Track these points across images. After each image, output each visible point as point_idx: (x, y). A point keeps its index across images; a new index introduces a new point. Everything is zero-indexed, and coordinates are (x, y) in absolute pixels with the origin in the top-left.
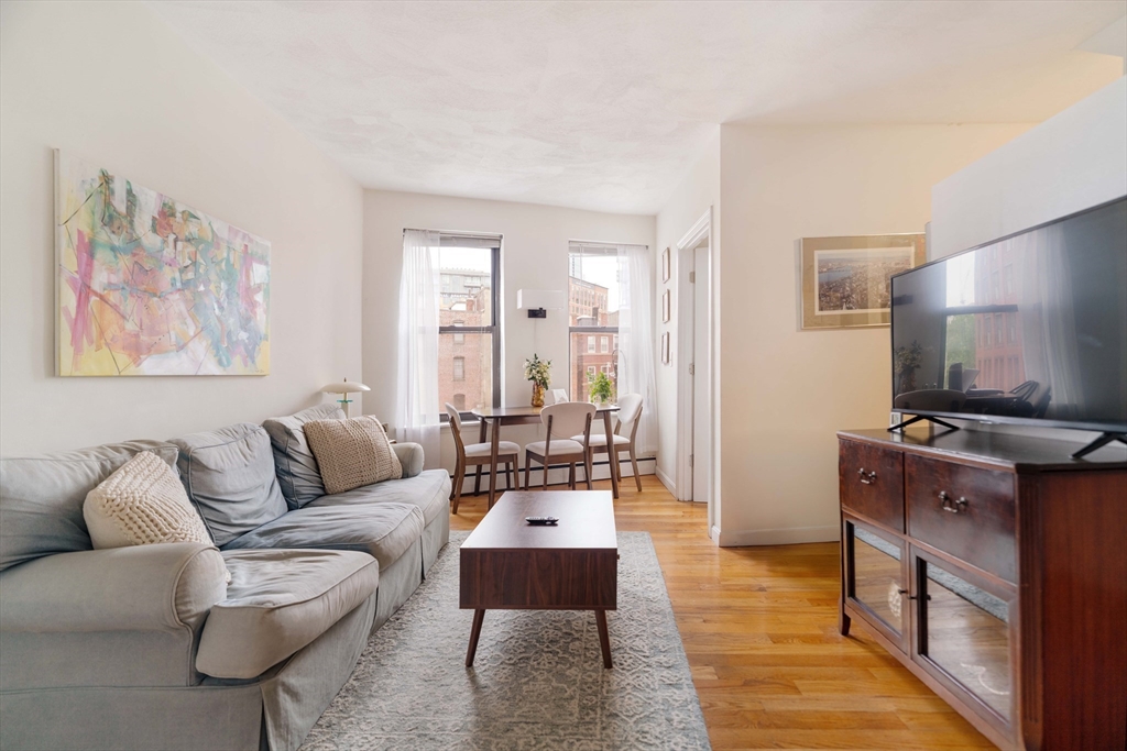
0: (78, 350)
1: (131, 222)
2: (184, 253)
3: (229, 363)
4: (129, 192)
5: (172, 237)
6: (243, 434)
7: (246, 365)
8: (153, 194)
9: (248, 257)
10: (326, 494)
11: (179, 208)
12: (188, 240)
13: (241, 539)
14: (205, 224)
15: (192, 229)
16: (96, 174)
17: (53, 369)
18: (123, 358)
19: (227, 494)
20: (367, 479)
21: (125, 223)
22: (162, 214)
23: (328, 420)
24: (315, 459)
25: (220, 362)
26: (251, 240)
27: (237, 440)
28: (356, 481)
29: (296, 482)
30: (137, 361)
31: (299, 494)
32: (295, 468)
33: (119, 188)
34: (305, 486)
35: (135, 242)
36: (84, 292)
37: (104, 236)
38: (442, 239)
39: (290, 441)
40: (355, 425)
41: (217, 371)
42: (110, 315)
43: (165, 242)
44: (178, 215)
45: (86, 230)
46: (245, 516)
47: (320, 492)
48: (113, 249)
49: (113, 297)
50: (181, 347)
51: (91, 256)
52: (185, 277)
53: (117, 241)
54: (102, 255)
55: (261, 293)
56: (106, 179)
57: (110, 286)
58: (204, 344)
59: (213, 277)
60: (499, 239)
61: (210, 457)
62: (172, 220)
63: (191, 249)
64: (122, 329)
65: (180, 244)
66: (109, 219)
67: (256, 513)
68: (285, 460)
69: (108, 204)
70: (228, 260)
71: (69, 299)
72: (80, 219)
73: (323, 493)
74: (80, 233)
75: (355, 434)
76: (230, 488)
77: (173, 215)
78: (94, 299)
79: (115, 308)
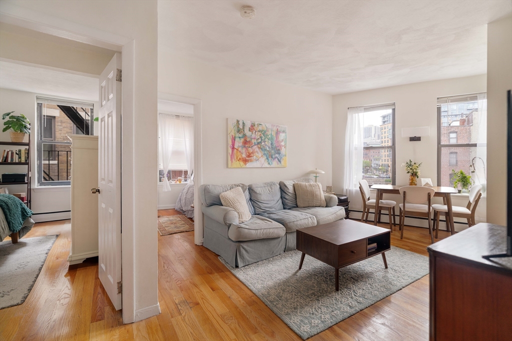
0: (232, 162)
1: (244, 130)
2: (258, 135)
3: (272, 164)
4: (243, 123)
5: (254, 131)
6: (271, 185)
7: (278, 164)
8: (249, 122)
9: (278, 133)
10: (297, 207)
11: (256, 123)
12: (259, 131)
13: (263, 213)
14: (264, 126)
15: (260, 128)
16: (236, 121)
17: (227, 167)
18: (242, 163)
19: (261, 200)
20: (310, 205)
21: (242, 131)
22: (252, 126)
23: (301, 183)
24: (296, 195)
25: (269, 164)
26: (279, 127)
27: (268, 186)
28: (307, 204)
29: (286, 201)
30: (246, 164)
31: (287, 205)
32: (287, 197)
33: (241, 123)
34: (289, 203)
35: (245, 136)
36: (233, 148)
37: (237, 135)
38: (365, 109)
39: (286, 188)
40: (311, 185)
41: (268, 166)
42: (239, 154)
43: (252, 133)
44: (256, 125)
45: (234, 135)
46: (266, 208)
47: (295, 206)
48: (239, 138)
49: (240, 149)
50: (257, 160)
51: (235, 140)
52: (258, 141)
53: (240, 136)
54: (237, 139)
55: (283, 142)
56: (238, 121)
57: (239, 147)
58: (264, 159)
59: (267, 140)
60: (394, 104)
61: (258, 190)
62: (254, 127)
63: (260, 133)
64: (242, 156)
65: (256, 133)
66: (239, 131)
67: (269, 208)
68: (284, 194)
69: (238, 127)
70: (271, 134)
71: (230, 151)
72: (232, 132)
73: (296, 206)
74: (232, 135)
75: (309, 189)
76: (262, 199)
77: (254, 126)
78: (235, 150)
79: (240, 152)
